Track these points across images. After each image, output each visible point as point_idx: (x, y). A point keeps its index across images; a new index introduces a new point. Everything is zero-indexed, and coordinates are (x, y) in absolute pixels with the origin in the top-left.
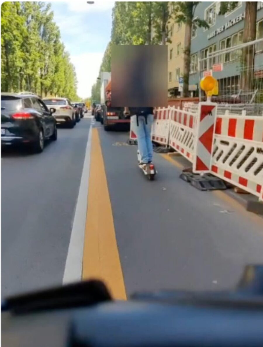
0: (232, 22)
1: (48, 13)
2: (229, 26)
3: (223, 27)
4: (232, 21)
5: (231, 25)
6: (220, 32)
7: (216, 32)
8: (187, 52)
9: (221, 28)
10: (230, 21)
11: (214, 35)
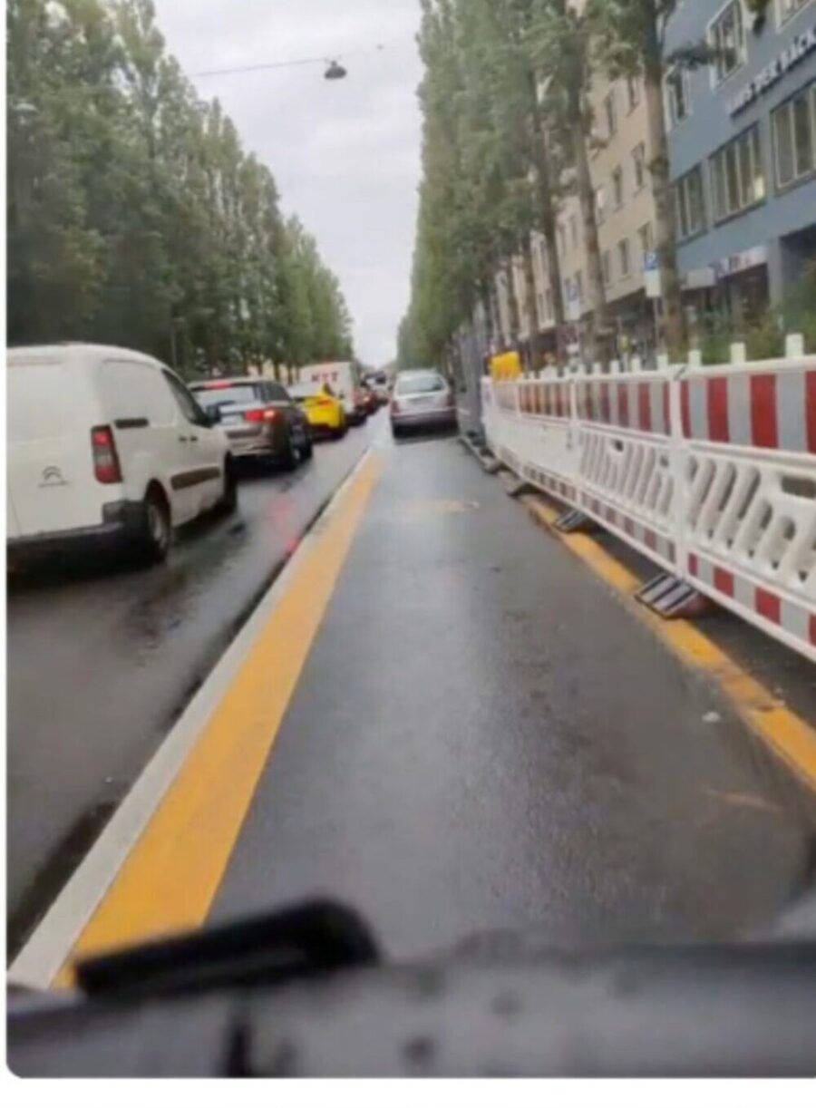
0: (804, 43)
1: (221, 131)
2: (794, 56)
3: (774, 64)
4: (801, 38)
5: (801, 50)
6: (766, 83)
7: (753, 86)
8: (659, 167)
9: (768, 71)
10: (796, 41)
11: (749, 97)
